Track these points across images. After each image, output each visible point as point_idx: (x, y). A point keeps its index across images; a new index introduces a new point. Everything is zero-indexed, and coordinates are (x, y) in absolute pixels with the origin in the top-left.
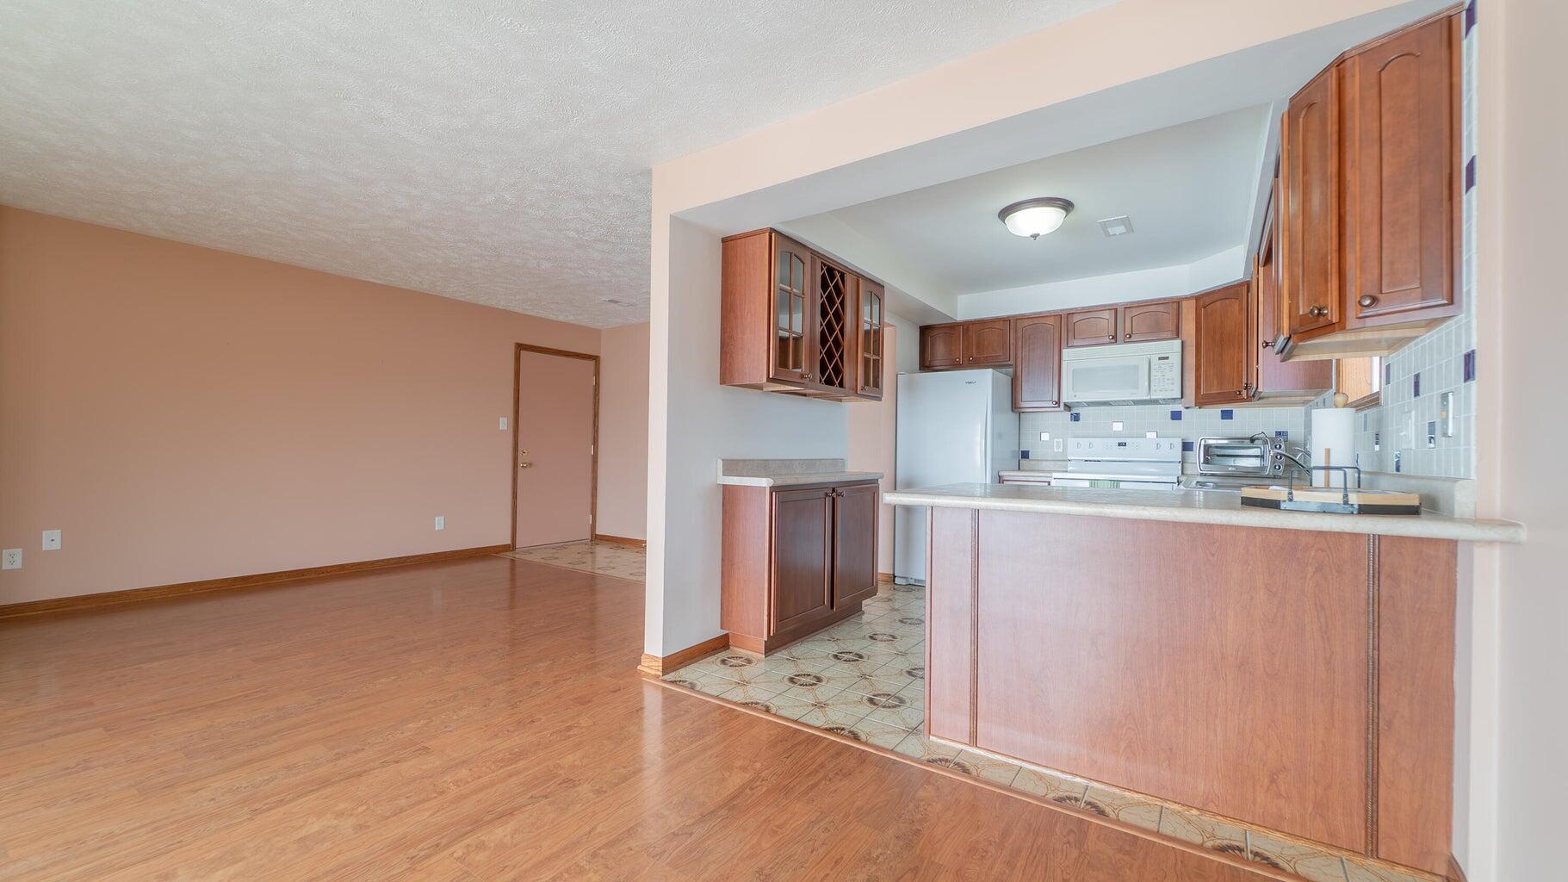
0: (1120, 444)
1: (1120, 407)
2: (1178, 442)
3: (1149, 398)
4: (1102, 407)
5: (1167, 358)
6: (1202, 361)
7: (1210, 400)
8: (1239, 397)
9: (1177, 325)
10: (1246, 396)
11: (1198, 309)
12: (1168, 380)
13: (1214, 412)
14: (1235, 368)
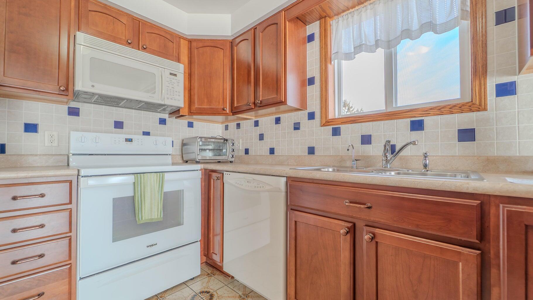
0: (126, 140)
1: (121, 109)
2: (170, 140)
3: (163, 103)
4: (104, 106)
5: (175, 75)
6: (196, 84)
7: (201, 112)
8: (224, 112)
9: (179, 55)
10: (229, 111)
11: (191, 48)
12: (176, 92)
13: (184, 122)
14: (221, 93)
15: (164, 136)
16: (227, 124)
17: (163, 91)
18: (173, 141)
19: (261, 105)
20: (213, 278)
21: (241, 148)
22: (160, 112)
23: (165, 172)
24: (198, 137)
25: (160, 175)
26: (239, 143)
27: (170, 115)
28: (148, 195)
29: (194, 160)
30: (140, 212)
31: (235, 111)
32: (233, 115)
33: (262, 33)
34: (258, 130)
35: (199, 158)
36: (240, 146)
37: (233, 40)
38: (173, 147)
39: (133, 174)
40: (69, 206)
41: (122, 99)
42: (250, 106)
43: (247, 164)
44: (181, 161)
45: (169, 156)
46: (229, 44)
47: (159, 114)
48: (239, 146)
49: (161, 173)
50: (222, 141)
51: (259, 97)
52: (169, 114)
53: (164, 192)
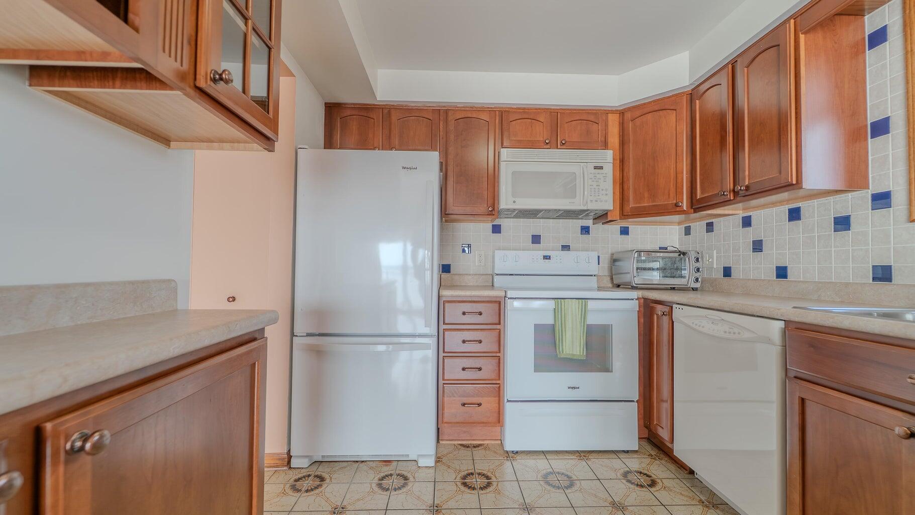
0: (545, 257)
1: (538, 220)
2: (594, 255)
3: (585, 208)
4: (522, 219)
5: (601, 168)
6: (631, 173)
7: (640, 213)
8: (678, 209)
9: (606, 137)
10: (687, 208)
11: (623, 123)
12: (602, 190)
13: (615, 228)
14: (672, 180)
15: (587, 250)
16: (688, 225)
17: (586, 193)
18: (599, 257)
19: (747, 194)
20: (657, 462)
21: (716, 265)
22: (582, 219)
23: (588, 299)
24: (634, 251)
25: (582, 302)
26: (711, 257)
27: (595, 221)
28: (569, 325)
29: (628, 284)
30: (561, 344)
31: (697, 205)
32: (695, 212)
33: (747, 67)
34: (751, 234)
35: (637, 281)
36: (714, 263)
37: (693, 90)
38: (599, 264)
39: (553, 299)
40: (498, 327)
41: (539, 211)
42: (726, 197)
43: (727, 293)
44: (610, 285)
45: (593, 277)
46: (687, 97)
47: (581, 220)
48: (712, 262)
49: (583, 300)
50: (676, 255)
51: (744, 179)
52: (593, 219)
53: (588, 325)
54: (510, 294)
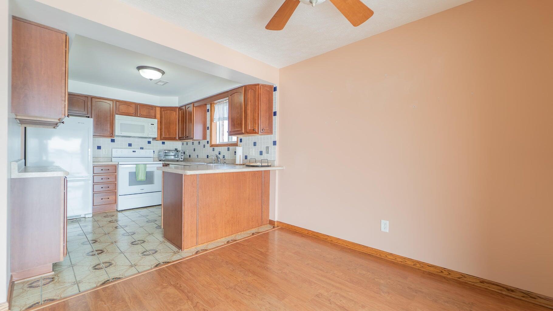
0: (133, 151)
1: (131, 139)
2: (152, 151)
3: (149, 136)
4: (124, 138)
5: (154, 124)
6: (163, 127)
7: (167, 139)
8: (175, 139)
9: (155, 114)
10: (178, 139)
11: (161, 111)
12: (154, 132)
13: (160, 142)
14: (174, 131)
15: (150, 149)
16: (183, 142)
17: (148, 132)
21: (188, 154)
23: (148, 164)
24: (164, 150)
29: (162, 160)
30: (138, 177)
34: (193, 147)
35: (165, 159)
38: (154, 154)
39: (135, 164)
40: (115, 173)
44: (158, 160)
45: (151, 158)
46: (178, 109)
47: (147, 139)
49: (145, 164)
50: (176, 151)
52: (152, 139)
53: (146, 172)
54: (120, 163)
